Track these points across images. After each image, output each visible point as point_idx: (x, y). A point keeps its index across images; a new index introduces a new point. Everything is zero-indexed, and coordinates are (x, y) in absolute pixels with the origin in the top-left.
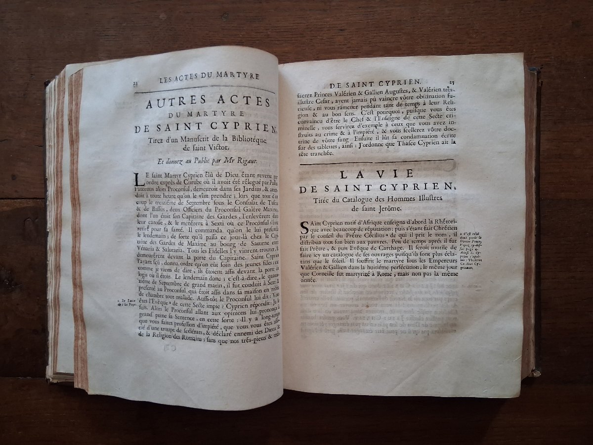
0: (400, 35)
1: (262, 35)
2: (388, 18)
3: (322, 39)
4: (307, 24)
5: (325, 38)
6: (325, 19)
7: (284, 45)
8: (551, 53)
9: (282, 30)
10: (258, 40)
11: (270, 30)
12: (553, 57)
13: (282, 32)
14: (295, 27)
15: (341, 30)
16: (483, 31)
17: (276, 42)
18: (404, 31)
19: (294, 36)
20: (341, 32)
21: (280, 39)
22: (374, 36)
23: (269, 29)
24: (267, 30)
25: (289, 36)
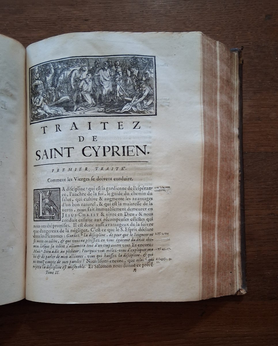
0: (132, 24)
1: (22, 24)
2: (123, 12)
3: (70, 27)
4: (58, 15)
5: (72, 26)
6: (73, 12)
7: (40, 31)
8: (250, 39)
9: (39, 20)
10: (19, 28)
11: (29, 20)
12: (251, 42)
13: (39, 21)
14: (49, 18)
15: (86, 20)
16: (197, 22)
17: (34, 29)
18: (135, 21)
19: (48, 25)
20: (85, 21)
21: (36, 27)
22: (112, 25)
23: (27, 20)
24: (26, 20)
25: (44, 25)
